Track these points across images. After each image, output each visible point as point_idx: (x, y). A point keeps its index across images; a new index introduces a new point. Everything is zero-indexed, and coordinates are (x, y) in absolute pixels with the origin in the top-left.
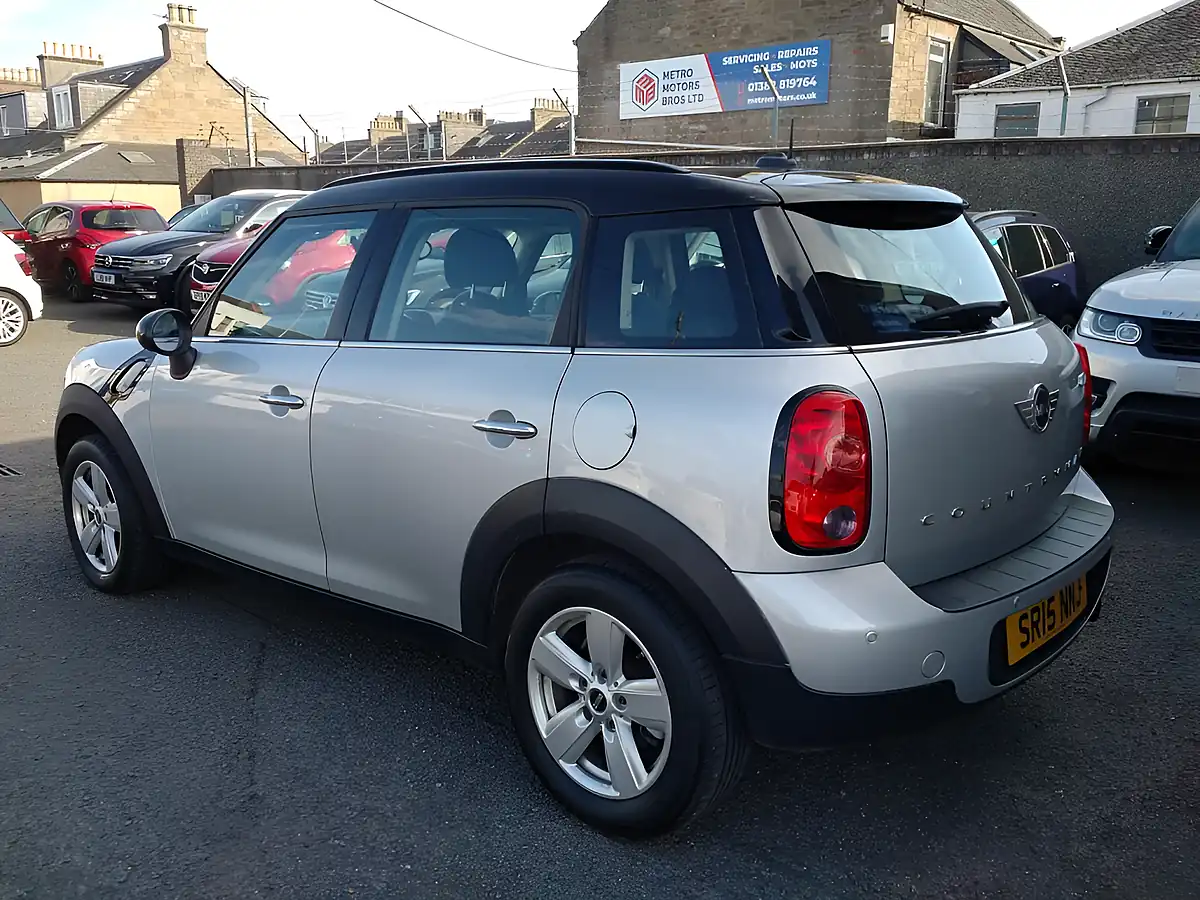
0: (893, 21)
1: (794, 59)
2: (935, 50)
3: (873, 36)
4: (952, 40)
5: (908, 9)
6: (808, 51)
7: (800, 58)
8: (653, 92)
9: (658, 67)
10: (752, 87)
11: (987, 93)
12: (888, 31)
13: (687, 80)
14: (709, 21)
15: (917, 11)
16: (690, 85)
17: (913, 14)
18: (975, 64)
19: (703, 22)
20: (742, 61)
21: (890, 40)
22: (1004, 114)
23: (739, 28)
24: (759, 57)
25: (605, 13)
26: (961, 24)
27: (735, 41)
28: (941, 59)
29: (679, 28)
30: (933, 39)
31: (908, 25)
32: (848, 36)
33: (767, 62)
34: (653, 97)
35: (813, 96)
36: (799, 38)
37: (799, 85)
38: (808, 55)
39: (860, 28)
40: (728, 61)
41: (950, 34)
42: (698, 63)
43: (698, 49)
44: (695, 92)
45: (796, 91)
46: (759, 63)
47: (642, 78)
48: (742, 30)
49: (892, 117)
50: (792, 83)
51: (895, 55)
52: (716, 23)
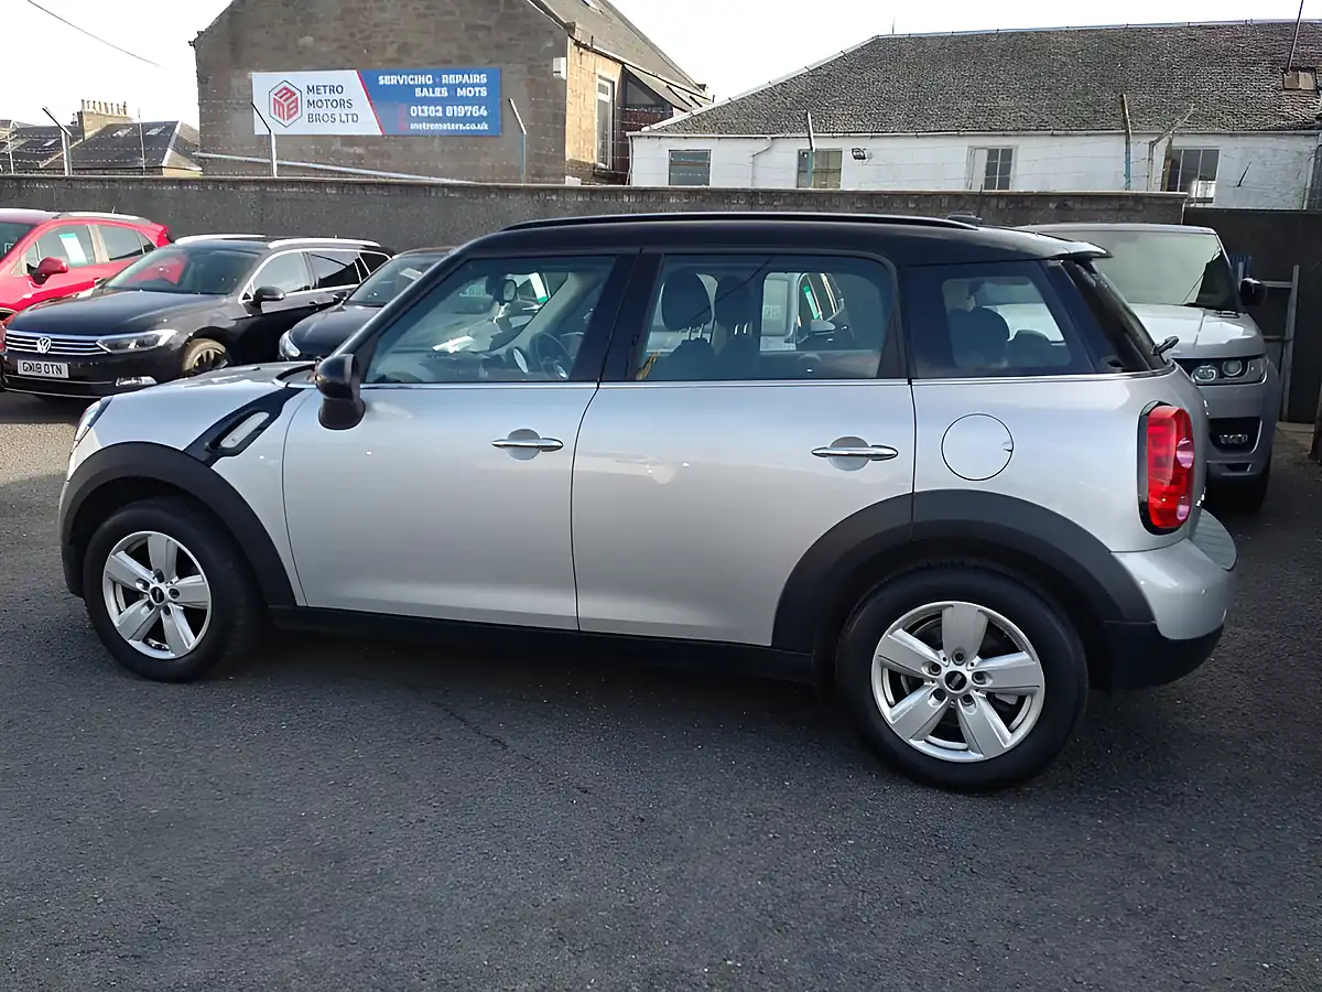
0: (565, 55)
1: (461, 86)
2: (602, 89)
3: (543, 68)
4: (616, 79)
5: (578, 44)
6: (476, 78)
7: (466, 85)
8: (296, 107)
9: (300, 80)
10: (415, 111)
11: (660, 138)
12: (560, 65)
13: (337, 96)
14: (358, 36)
15: (585, 47)
16: (341, 103)
17: (581, 50)
18: (639, 106)
19: (352, 35)
20: (401, 82)
21: (563, 75)
22: (678, 160)
23: (396, 46)
24: (420, 79)
25: (230, 15)
26: (623, 63)
27: (392, 60)
28: (607, 98)
29: (322, 39)
30: (600, 77)
31: (578, 61)
32: (519, 66)
33: (430, 86)
34: (295, 113)
35: (485, 126)
36: (464, 64)
37: (469, 114)
38: (476, 83)
39: (531, 59)
40: (384, 80)
41: (614, 73)
42: (350, 80)
43: (349, 65)
44: (348, 111)
45: (465, 120)
46: (422, 86)
47: (281, 91)
48: (399, 48)
49: (569, 155)
50: (460, 111)
51: (569, 91)
52: (369, 38)
